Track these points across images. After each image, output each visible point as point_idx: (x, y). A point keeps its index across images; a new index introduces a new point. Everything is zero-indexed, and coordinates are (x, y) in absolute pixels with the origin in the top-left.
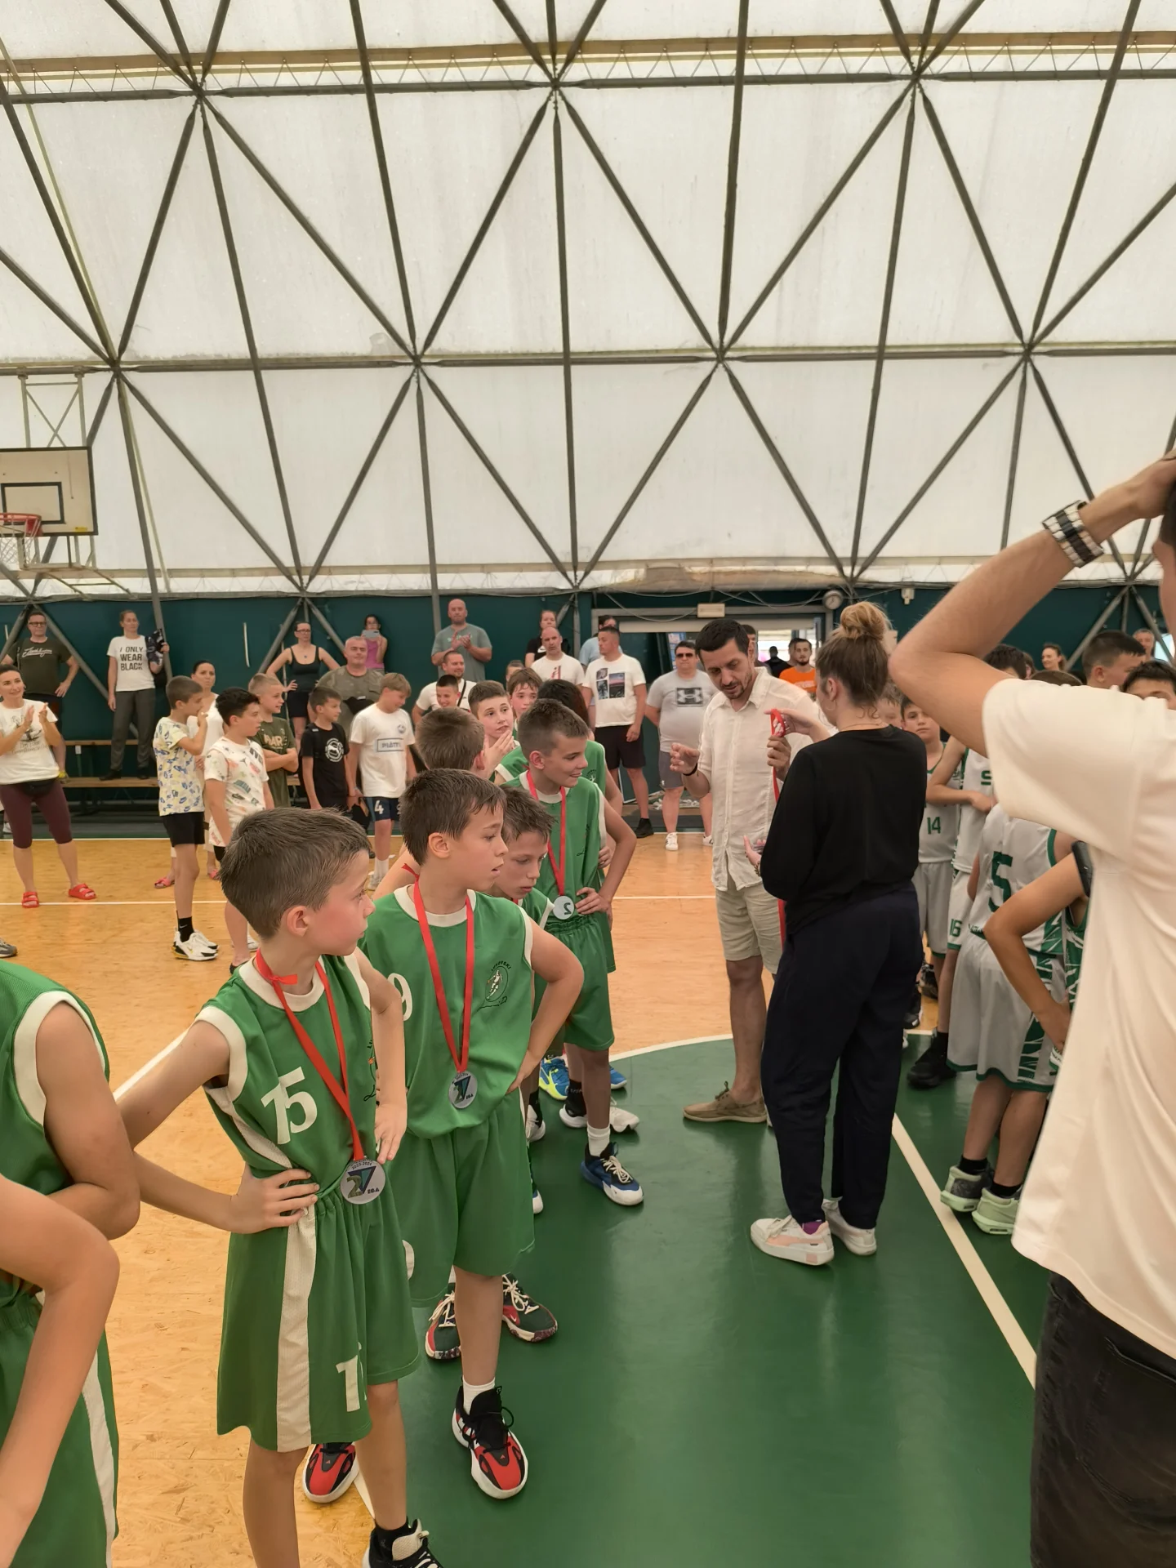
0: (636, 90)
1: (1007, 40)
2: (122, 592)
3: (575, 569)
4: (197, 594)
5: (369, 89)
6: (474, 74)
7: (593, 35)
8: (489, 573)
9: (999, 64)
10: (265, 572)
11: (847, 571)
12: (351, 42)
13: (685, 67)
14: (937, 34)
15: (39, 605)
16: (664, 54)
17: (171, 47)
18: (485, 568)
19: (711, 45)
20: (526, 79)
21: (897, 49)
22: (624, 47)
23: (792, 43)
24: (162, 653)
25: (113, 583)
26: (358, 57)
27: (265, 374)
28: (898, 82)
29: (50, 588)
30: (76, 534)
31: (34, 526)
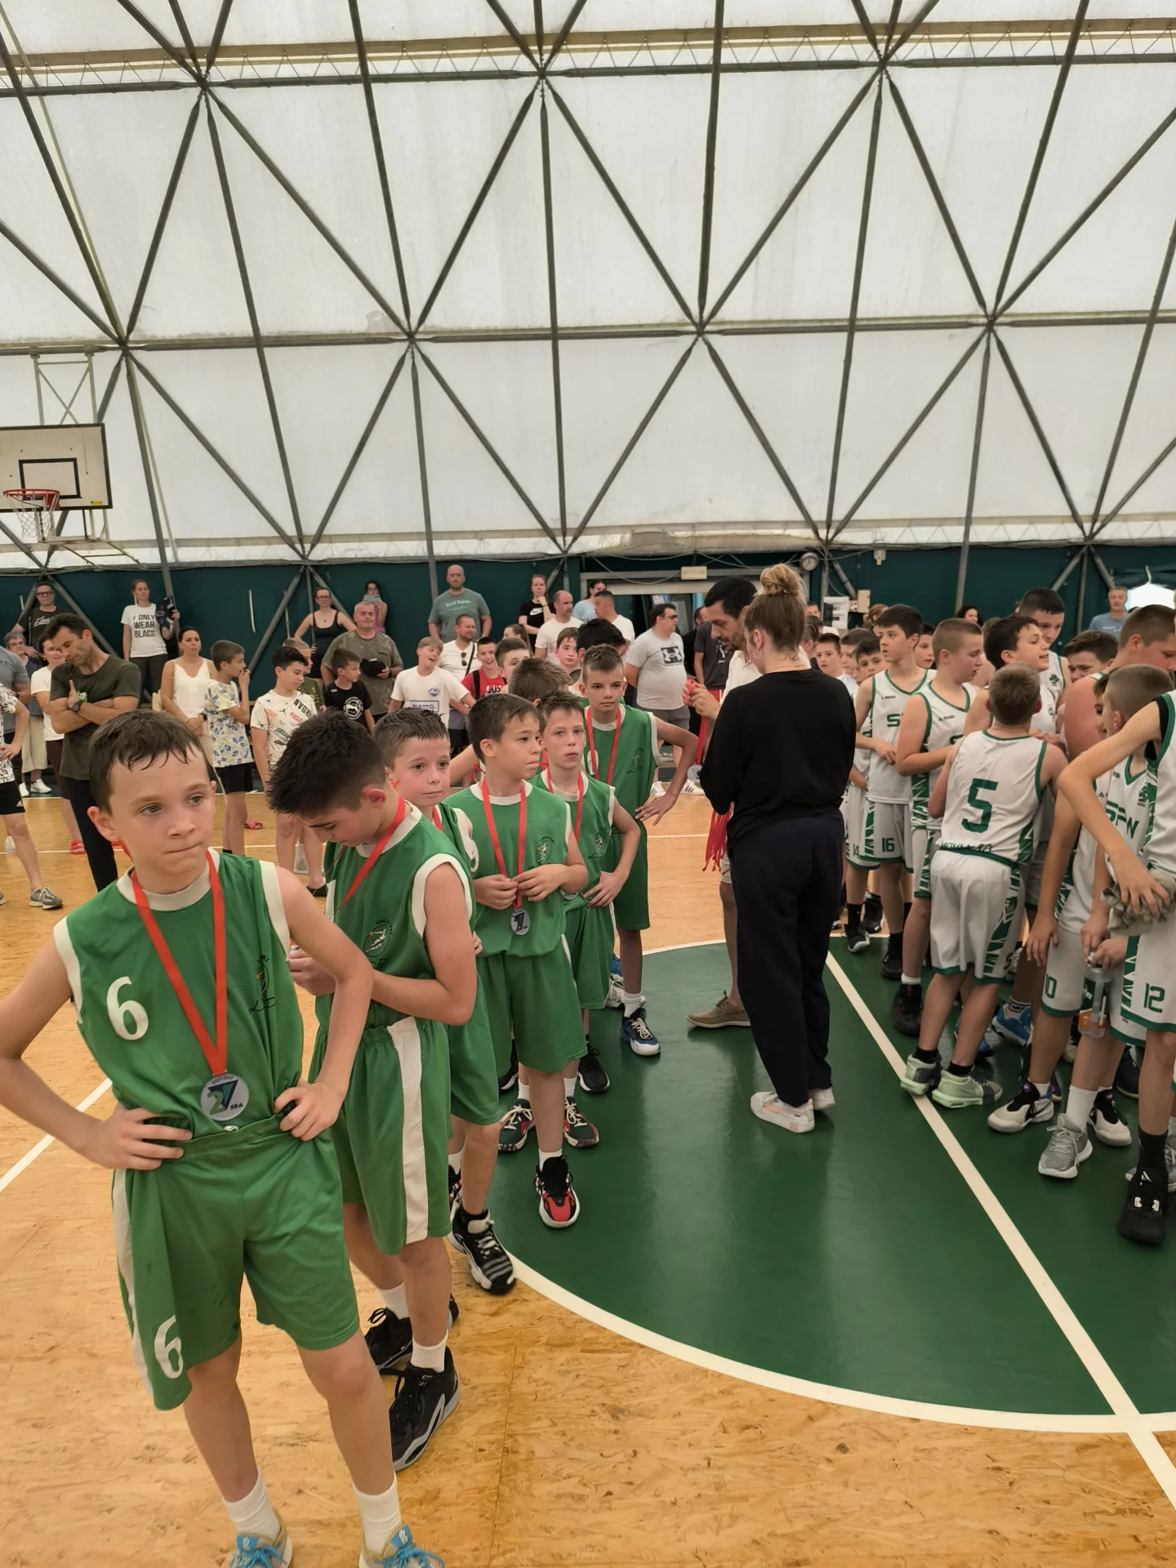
0: (618, 78)
1: (968, 29)
2: (132, 562)
3: (564, 535)
4: (204, 562)
5: (366, 80)
6: (464, 64)
7: (577, 27)
8: (481, 539)
9: (960, 50)
10: (268, 541)
11: (823, 533)
12: (350, 36)
13: (665, 56)
14: (902, 24)
15: (53, 576)
16: (645, 45)
17: (177, 41)
18: (478, 535)
19: (689, 36)
20: (514, 69)
21: (865, 38)
22: (606, 38)
23: (766, 33)
24: (173, 619)
25: (125, 554)
26: (356, 49)
27: (266, 350)
28: (866, 68)
29: (63, 560)
30: (90, 508)
31: (52, 499)
